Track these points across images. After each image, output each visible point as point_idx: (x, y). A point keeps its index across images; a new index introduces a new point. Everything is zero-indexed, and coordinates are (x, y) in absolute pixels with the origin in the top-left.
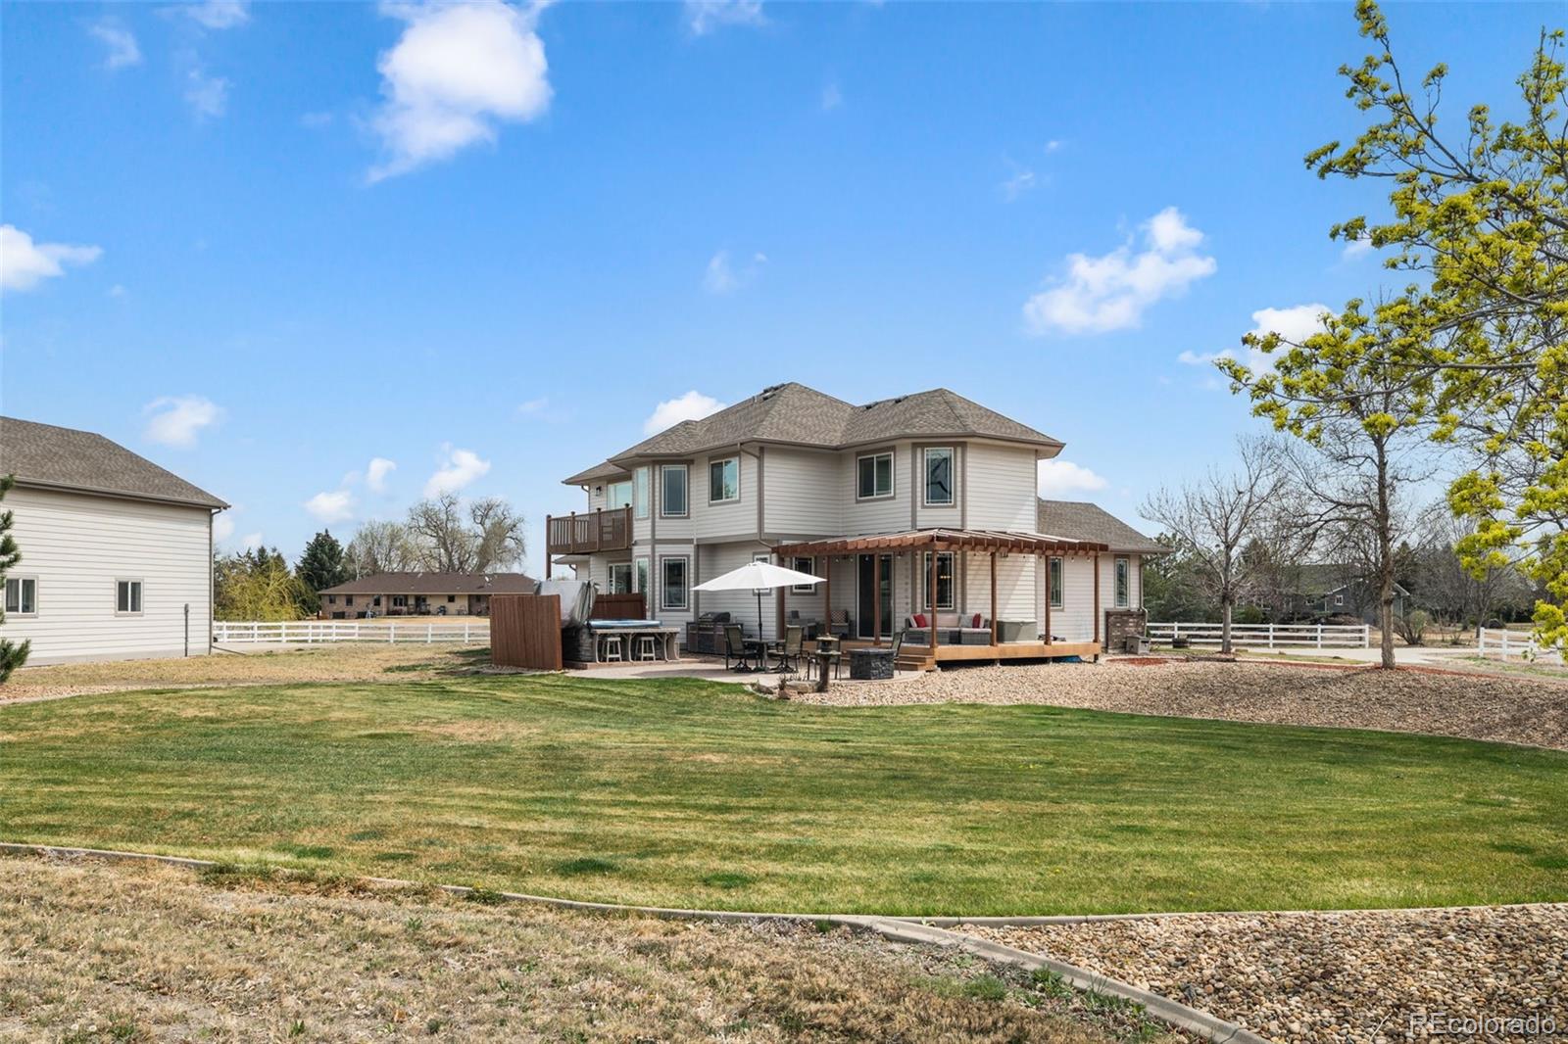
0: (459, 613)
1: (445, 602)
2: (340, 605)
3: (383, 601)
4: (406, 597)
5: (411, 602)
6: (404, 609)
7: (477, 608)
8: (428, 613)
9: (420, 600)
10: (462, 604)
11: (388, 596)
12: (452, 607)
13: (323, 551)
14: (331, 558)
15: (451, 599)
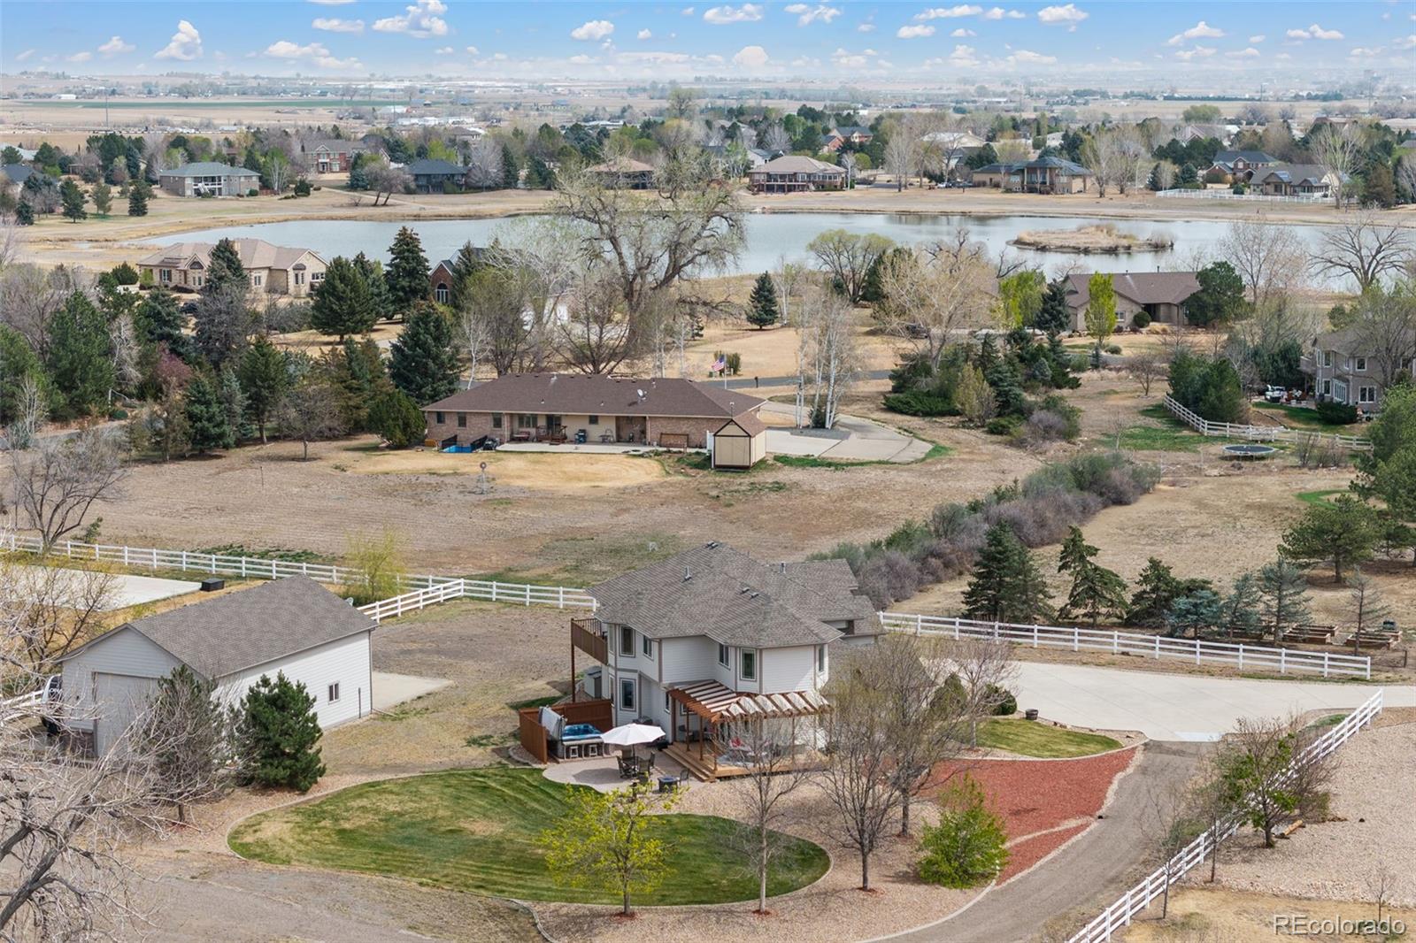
0: (604, 440)
1: (585, 425)
2: (450, 428)
3: (506, 422)
4: (535, 417)
5: (542, 423)
6: (533, 431)
7: (626, 434)
8: (563, 439)
9: (553, 422)
10: (608, 427)
11: (512, 415)
12: (595, 431)
13: (427, 331)
14: (437, 339)
15: (594, 420)
